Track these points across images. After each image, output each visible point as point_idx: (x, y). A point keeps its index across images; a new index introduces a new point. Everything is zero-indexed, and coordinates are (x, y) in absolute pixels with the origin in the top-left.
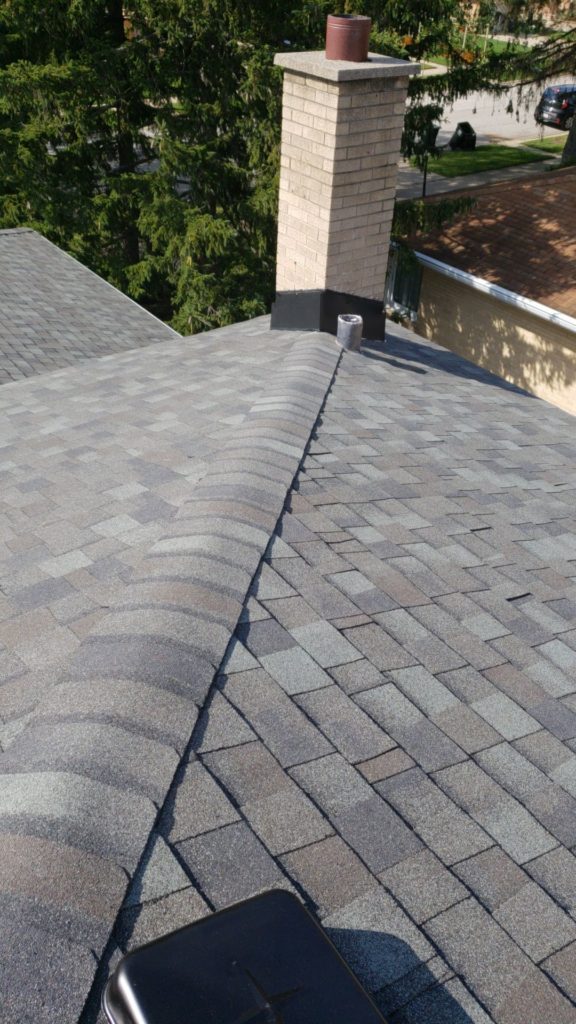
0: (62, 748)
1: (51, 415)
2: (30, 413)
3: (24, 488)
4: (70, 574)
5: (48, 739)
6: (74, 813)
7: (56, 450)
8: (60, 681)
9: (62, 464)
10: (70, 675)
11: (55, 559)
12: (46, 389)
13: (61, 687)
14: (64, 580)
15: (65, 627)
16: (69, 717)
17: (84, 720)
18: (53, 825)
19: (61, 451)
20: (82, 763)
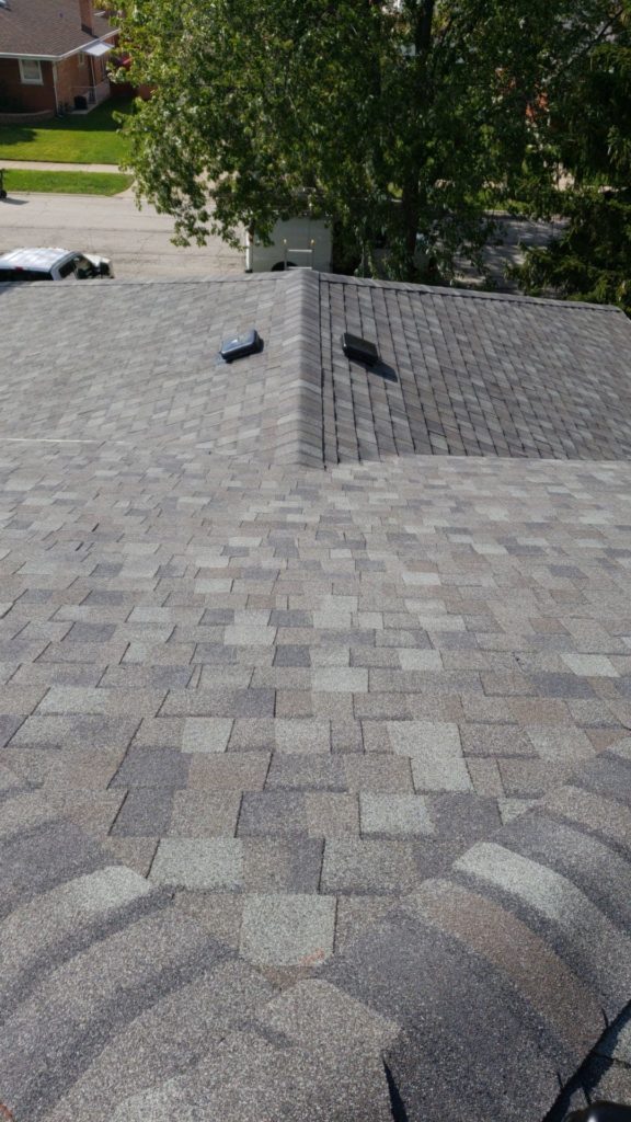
0: (565, 852)
1: (594, 506)
2: (573, 497)
3: (555, 570)
4: (592, 678)
5: (551, 834)
6: (567, 924)
7: (593, 544)
8: (570, 782)
9: (600, 560)
10: (581, 782)
11: (579, 656)
12: (592, 477)
13: (571, 790)
14: (585, 681)
15: (581, 731)
16: (575, 823)
17: (591, 835)
18: (544, 922)
19: (600, 547)
20: (583, 877)
